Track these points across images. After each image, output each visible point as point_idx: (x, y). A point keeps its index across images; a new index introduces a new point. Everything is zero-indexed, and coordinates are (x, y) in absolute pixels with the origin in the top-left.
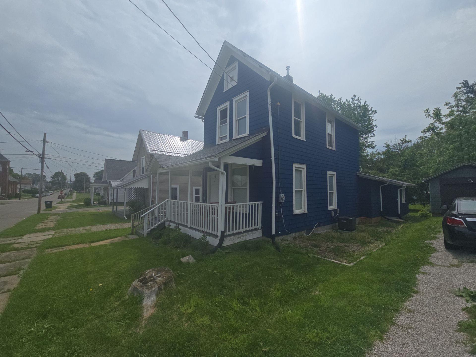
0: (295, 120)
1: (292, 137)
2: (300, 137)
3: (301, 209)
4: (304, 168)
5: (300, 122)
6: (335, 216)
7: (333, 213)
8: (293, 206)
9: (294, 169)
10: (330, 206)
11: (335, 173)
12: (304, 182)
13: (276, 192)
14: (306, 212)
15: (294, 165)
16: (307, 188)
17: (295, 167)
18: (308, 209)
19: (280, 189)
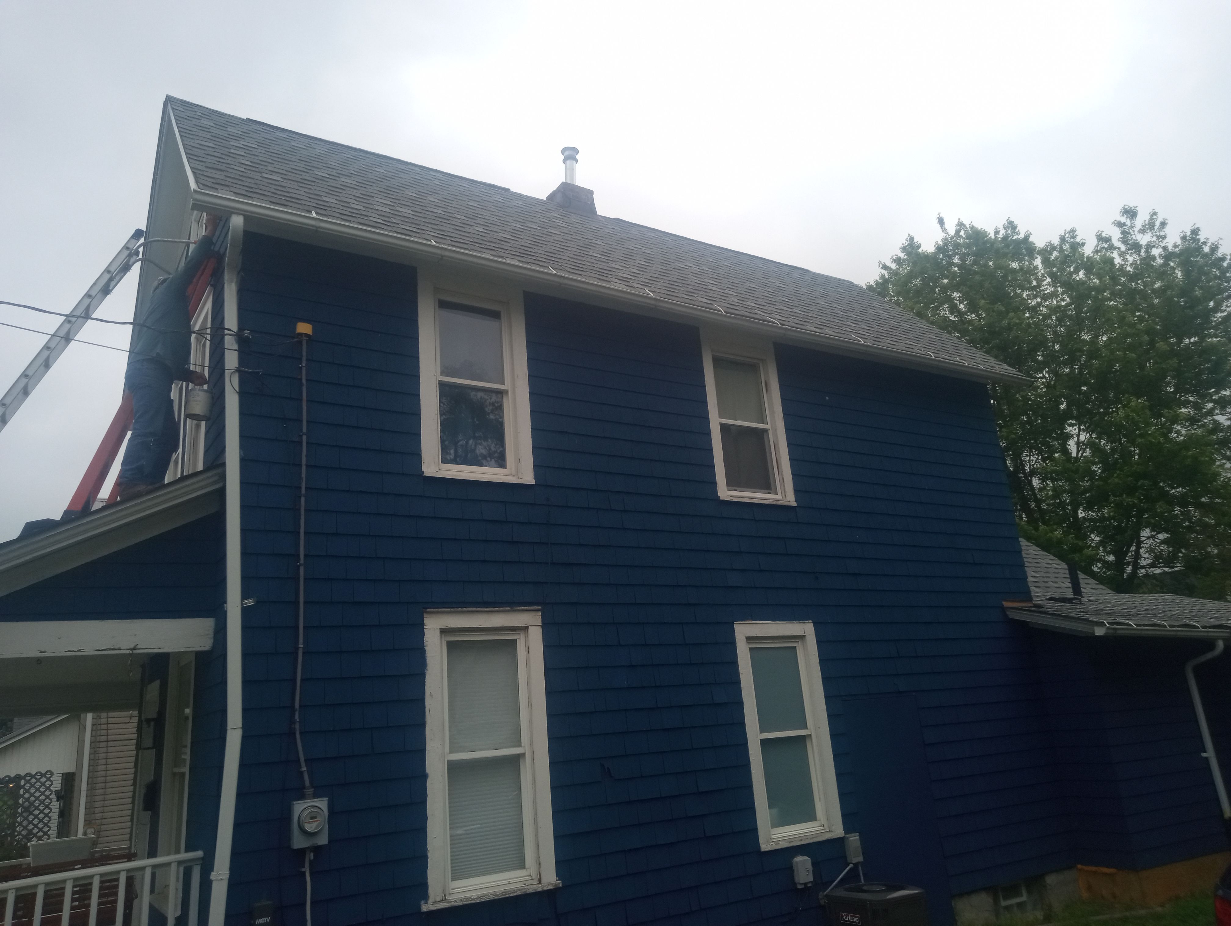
1: (422, 476)
3: (521, 866)
4: (524, 630)
7: (803, 863)
9: (434, 641)
10: (776, 824)
11: (801, 628)
14: (551, 882)
15: (439, 622)
16: (555, 739)
17: (449, 631)
18: (559, 863)
19: (304, 769)
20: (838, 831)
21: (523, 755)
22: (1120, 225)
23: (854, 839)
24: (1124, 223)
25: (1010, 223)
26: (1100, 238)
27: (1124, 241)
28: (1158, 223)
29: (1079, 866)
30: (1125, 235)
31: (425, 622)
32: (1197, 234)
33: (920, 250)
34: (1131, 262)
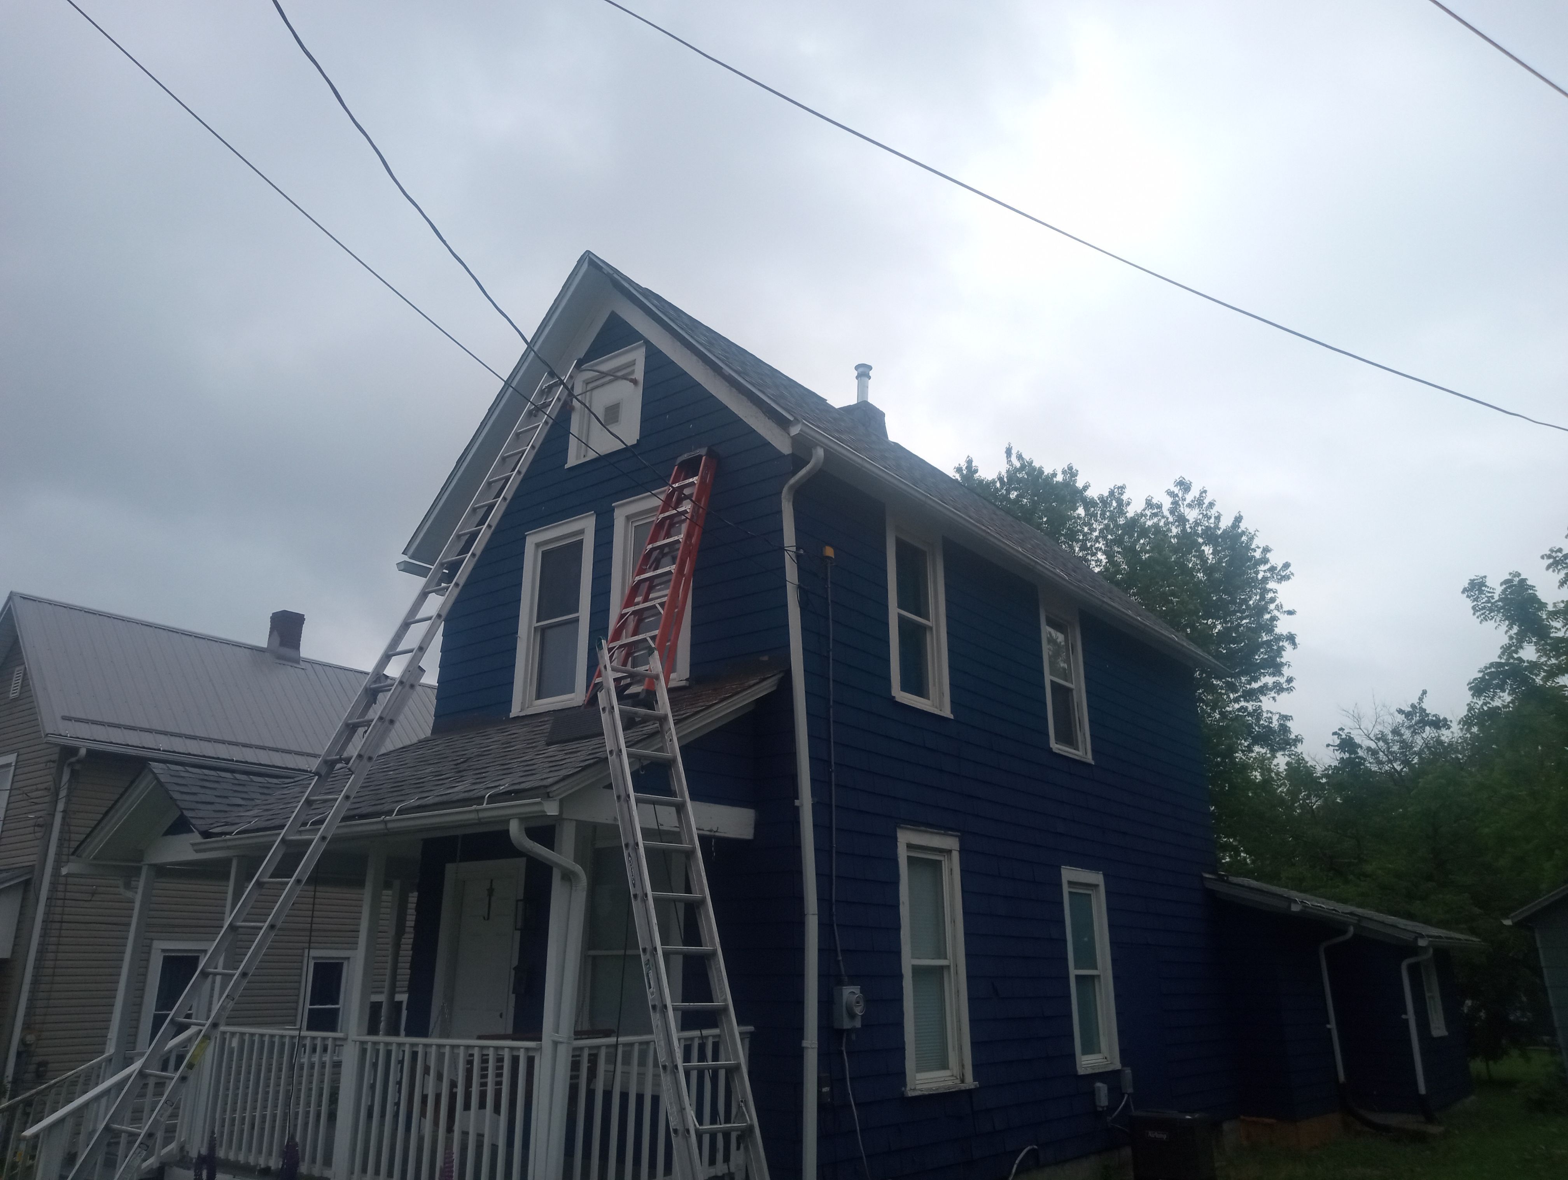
0: (902, 620)
1: (892, 699)
2: (929, 699)
3: (944, 1066)
4: (949, 852)
5: (923, 629)
6: (1111, 1108)
7: (1102, 1088)
8: (902, 1049)
9: (903, 854)
10: (1085, 1052)
11: (1097, 878)
12: (954, 921)
13: (820, 976)
14: (970, 1082)
15: (905, 837)
16: (968, 955)
17: (910, 846)
18: (975, 1067)
19: (840, 958)
20: (1117, 1065)
21: (948, 967)
22: (1171, 494)
23: (1128, 1071)
24: (1177, 494)
25: (1070, 468)
26: (1149, 504)
27: (1172, 512)
28: (1206, 502)
29: (1242, 1117)
30: (1175, 504)
31: (898, 836)
32: (1240, 522)
33: (977, 475)
34: (1175, 534)
